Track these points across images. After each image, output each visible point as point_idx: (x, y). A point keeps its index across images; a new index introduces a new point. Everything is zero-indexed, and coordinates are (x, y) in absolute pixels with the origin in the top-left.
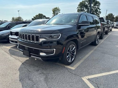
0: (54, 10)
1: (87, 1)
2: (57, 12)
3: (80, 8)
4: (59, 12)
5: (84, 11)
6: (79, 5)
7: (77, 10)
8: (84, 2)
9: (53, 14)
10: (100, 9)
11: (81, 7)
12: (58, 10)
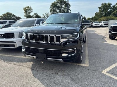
0: (25, 9)
1: (59, 2)
2: (29, 12)
3: (52, 8)
4: (32, 12)
5: (57, 11)
6: (52, 5)
7: (50, 10)
8: (56, 3)
9: (25, 13)
10: (70, 11)
11: (54, 7)
12: (30, 9)
